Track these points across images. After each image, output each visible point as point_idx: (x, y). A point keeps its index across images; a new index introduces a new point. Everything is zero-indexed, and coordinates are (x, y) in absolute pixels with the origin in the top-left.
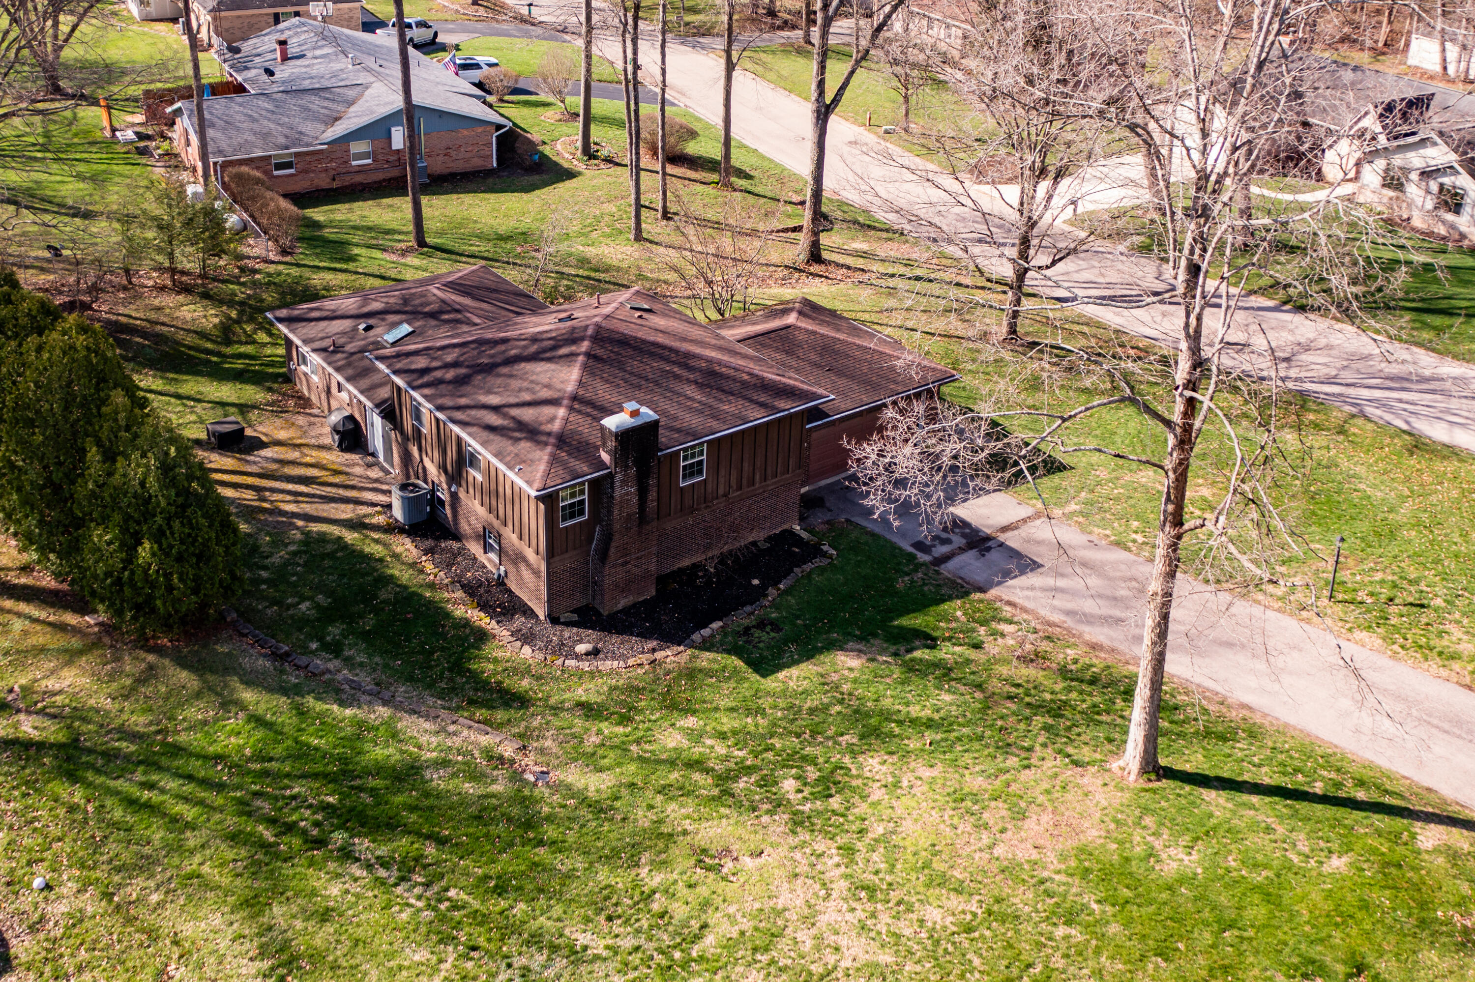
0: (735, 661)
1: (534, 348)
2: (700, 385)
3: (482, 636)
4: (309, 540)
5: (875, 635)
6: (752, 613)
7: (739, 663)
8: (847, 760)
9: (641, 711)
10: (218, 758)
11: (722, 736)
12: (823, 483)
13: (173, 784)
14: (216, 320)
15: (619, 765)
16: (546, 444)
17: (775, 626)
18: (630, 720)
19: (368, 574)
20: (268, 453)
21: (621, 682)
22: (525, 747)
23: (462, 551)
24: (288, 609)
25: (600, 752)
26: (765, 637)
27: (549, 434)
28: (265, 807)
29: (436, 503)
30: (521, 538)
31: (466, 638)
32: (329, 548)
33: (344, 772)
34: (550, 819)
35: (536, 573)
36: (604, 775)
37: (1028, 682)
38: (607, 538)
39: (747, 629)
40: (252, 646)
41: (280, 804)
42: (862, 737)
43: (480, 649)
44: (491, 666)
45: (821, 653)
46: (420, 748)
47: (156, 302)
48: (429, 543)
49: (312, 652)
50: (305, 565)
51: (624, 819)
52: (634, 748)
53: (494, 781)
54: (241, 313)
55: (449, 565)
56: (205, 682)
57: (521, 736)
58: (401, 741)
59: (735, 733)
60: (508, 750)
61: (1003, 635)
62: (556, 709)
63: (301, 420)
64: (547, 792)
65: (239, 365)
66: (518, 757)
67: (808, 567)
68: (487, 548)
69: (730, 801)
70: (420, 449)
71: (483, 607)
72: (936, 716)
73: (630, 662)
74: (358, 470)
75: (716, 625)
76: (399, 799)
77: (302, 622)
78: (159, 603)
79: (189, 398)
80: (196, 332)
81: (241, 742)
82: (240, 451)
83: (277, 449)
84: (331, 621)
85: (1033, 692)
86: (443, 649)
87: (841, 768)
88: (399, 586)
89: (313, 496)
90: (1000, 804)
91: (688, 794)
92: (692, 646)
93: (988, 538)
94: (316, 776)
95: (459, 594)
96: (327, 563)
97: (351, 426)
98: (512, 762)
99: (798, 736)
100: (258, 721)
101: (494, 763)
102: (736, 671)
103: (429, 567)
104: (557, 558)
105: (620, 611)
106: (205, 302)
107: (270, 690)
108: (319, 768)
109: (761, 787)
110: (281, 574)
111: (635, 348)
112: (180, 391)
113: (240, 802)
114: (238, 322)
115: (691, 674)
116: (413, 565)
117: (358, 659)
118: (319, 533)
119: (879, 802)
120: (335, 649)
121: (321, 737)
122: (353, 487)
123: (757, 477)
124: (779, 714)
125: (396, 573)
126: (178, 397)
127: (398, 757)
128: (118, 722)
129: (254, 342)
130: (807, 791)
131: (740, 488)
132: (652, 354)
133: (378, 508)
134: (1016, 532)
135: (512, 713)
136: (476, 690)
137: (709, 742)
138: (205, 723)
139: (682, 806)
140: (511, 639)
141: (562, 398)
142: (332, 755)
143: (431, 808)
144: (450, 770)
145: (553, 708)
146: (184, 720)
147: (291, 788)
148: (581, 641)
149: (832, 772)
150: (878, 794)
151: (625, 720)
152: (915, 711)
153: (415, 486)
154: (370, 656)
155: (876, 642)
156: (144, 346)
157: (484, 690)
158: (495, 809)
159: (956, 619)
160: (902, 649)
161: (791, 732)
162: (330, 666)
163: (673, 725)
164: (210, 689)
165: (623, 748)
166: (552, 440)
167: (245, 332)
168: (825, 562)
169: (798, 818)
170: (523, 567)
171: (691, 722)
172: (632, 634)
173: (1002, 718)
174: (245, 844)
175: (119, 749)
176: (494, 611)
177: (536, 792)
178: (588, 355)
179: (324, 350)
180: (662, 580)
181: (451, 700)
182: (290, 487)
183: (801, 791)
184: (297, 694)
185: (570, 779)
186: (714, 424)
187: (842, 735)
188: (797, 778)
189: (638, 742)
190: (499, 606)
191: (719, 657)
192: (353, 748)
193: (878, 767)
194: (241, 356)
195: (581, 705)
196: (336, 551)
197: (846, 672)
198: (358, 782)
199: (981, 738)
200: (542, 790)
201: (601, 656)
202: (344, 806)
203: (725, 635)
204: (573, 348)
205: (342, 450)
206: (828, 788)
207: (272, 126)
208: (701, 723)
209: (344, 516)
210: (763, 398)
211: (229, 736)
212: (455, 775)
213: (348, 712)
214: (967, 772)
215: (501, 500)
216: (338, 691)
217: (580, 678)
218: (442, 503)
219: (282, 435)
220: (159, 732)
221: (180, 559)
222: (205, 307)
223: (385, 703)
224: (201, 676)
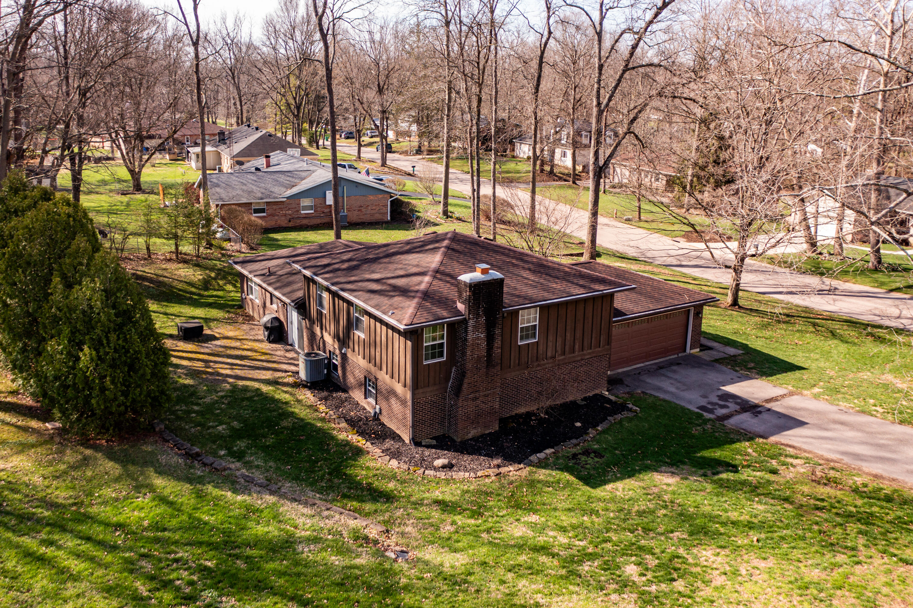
0: (567, 476)
1: (408, 247)
2: (534, 272)
3: (359, 452)
4: (234, 388)
5: (683, 463)
6: (578, 444)
7: (572, 478)
8: (682, 551)
9: (490, 508)
10: (119, 526)
11: (563, 529)
12: (620, 370)
13: (71, 543)
14: (201, 277)
15: (471, 547)
16: (414, 297)
17: (598, 454)
18: (481, 515)
19: (274, 411)
20: (218, 343)
21: (472, 487)
22: (388, 531)
23: (349, 399)
24: (208, 429)
25: (455, 537)
26: (590, 461)
27: (417, 291)
28: (147, 566)
29: (331, 367)
30: (392, 377)
31: (346, 453)
32: (248, 395)
33: (226, 543)
34: (407, 588)
35: (403, 402)
36: (458, 555)
37: (830, 497)
38: (462, 375)
39: (575, 456)
40: (172, 449)
41: (162, 565)
42: (691, 534)
43: (356, 460)
44: (364, 473)
45: (640, 473)
46: (296, 527)
47: (164, 266)
48: (325, 394)
49: (221, 457)
50: (229, 403)
51: (478, 591)
52: (484, 535)
53: (358, 556)
54: (218, 275)
55: (337, 407)
56: (126, 471)
57: (385, 522)
58: (280, 521)
59: (574, 527)
60: (373, 532)
61: (794, 466)
62: (418, 504)
63: (245, 327)
64: (405, 566)
65: (211, 300)
66: (382, 539)
67: (619, 417)
68: (367, 394)
69: (578, 580)
70: (321, 329)
71: (361, 433)
72: (755, 521)
73: (479, 474)
74: (279, 353)
75: (549, 451)
76: (271, 566)
77: (216, 438)
78: (93, 401)
79: (172, 315)
80: (186, 282)
81: (143, 515)
82: (199, 341)
83: (225, 341)
84: (240, 438)
85: (837, 505)
86: (325, 459)
87: (678, 557)
88: (298, 419)
89: (244, 366)
90: (844, 592)
91: (538, 573)
92: (531, 464)
93: (756, 406)
94: (200, 544)
95: (344, 425)
96: (245, 403)
97: (277, 324)
98: (376, 542)
99: (632, 532)
100: (163, 500)
101: (360, 542)
102: (568, 484)
103: (322, 408)
104: (421, 391)
105: (471, 439)
106: (195, 268)
107: (179, 479)
108: (205, 538)
109: (605, 570)
110: (209, 409)
111: (483, 247)
112: (168, 311)
113: (127, 561)
114: (215, 279)
115: (532, 484)
116: (310, 407)
117: (256, 463)
118: (243, 386)
119: (723, 587)
120: (239, 456)
121: (212, 515)
122: (274, 362)
123: (577, 347)
124: (612, 515)
125: (296, 410)
126: (166, 314)
127: (276, 533)
128: (41, 495)
129: (224, 290)
130: (650, 575)
131: (564, 353)
132: (496, 252)
133: (290, 374)
134: (778, 403)
135: (379, 506)
136: (350, 488)
137: (551, 533)
138: (117, 500)
139: (531, 582)
140: (382, 454)
141: (427, 272)
142: (218, 529)
143: (299, 575)
144: (320, 546)
145: (415, 503)
146: (99, 496)
147: (176, 553)
148: (438, 458)
149: (670, 560)
150: (719, 581)
151: (477, 514)
152: (734, 515)
153: (317, 354)
154: (266, 461)
155: (685, 467)
156: (149, 287)
157: (356, 488)
158: (357, 578)
159: (747, 454)
160: (709, 473)
161: (625, 529)
162: (233, 466)
163: (518, 520)
164: (128, 475)
165: (475, 534)
166: (419, 295)
167: (219, 284)
168: (630, 415)
169: (646, 597)
170: (393, 401)
171: (533, 518)
172: (480, 455)
173: (817, 523)
174: (118, 597)
175: (34, 514)
176: (370, 436)
177: (396, 566)
178: (448, 248)
179: (263, 275)
180: (503, 421)
181: (328, 494)
182: (229, 361)
183: (645, 575)
184: (199, 483)
185: (427, 557)
186: (546, 294)
187: (672, 532)
188: (639, 564)
189: (488, 531)
190: (374, 433)
191: (554, 473)
192: (237, 525)
193: (713, 558)
194: (213, 296)
195: (438, 502)
196: (254, 396)
197: (665, 487)
198: (237, 551)
199: (803, 538)
200: (401, 564)
201: (455, 469)
202: (219, 569)
203: (558, 458)
204: (437, 245)
205: (270, 342)
206: (670, 574)
207: (254, 187)
208: (543, 519)
209: (264, 377)
210: (581, 282)
211: (133, 510)
212: (324, 549)
213: (239, 498)
214: (800, 565)
215: (378, 349)
216: (234, 483)
217: (438, 483)
218: (335, 366)
219: (231, 334)
220: (75, 504)
221: (113, 366)
222: (195, 271)
223: (272, 493)
224: (124, 466)
